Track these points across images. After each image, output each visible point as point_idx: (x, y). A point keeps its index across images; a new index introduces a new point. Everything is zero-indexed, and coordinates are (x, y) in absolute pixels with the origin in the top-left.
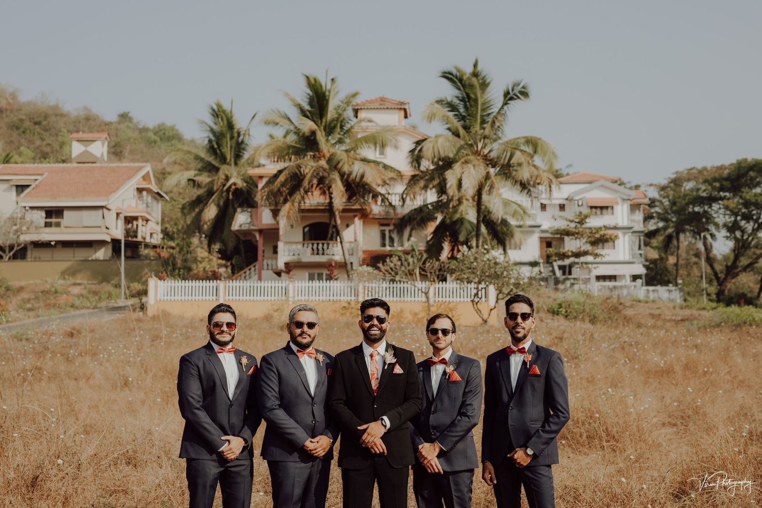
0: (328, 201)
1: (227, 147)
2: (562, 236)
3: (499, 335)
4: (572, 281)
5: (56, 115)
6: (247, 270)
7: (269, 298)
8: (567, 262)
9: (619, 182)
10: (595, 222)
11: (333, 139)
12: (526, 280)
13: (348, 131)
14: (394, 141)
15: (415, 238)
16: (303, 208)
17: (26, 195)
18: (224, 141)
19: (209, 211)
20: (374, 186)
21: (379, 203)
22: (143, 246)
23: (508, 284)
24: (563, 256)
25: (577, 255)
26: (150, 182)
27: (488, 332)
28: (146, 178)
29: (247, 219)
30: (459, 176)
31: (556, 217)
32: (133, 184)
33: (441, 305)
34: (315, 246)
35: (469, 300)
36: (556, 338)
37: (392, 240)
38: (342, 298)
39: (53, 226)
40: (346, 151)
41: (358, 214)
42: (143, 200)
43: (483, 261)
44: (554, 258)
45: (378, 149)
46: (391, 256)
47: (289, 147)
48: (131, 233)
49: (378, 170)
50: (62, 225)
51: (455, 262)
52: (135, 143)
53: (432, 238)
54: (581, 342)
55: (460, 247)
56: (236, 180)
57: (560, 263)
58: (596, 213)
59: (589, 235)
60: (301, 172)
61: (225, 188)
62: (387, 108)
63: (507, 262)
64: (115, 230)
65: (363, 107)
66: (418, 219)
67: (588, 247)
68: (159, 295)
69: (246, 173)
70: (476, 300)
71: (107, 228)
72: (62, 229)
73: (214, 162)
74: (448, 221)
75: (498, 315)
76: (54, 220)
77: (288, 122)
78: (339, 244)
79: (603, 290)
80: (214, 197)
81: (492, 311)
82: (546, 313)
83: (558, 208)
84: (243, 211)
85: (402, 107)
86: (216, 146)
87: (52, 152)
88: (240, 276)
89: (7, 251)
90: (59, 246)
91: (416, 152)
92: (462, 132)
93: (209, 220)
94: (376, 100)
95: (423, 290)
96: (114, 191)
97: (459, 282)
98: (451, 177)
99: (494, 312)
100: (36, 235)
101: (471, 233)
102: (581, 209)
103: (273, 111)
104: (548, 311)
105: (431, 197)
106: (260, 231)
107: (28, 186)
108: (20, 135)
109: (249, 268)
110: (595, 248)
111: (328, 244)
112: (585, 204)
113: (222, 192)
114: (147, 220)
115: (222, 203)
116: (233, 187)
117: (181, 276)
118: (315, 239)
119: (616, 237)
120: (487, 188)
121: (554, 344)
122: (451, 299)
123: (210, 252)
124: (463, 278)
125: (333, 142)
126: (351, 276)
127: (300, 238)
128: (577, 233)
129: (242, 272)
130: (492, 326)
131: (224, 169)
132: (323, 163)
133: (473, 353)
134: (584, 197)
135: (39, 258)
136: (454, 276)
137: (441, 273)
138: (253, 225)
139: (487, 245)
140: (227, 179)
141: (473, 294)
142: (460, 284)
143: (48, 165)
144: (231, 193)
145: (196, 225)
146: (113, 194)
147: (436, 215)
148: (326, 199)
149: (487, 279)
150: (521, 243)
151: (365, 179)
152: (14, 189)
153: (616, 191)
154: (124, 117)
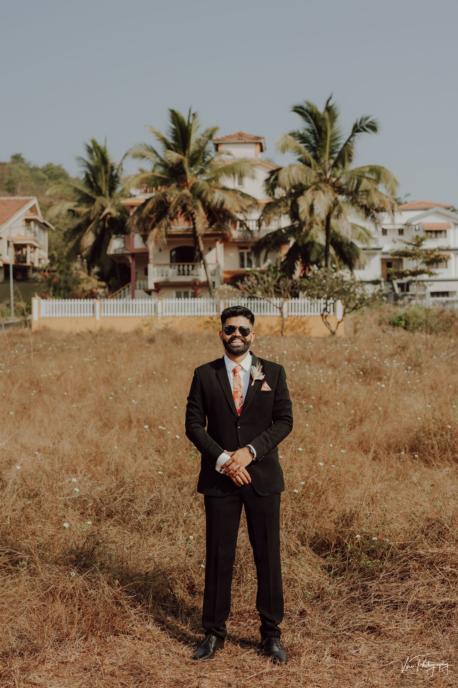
0: (192, 227)
1: (102, 180)
2: (401, 257)
3: (346, 345)
4: (410, 297)
6: (121, 289)
7: (140, 314)
8: (405, 280)
9: (451, 209)
10: (429, 244)
11: (196, 169)
12: (370, 296)
13: (209, 162)
14: (251, 172)
15: (271, 259)
16: (169, 233)
18: (99, 175)
19: (87, 238)
20: (233, 212)
21: (238, 227)
22: (31, 270)
23: (354, 299)
24: (402, 275)
25: (415, 273)
26: (37, 214)
27: (336, 342)
28: (33, 209)
29: (121, 245)
30: (310, 203)
31: (396, 240)
32: (21, 216)
33: (294, 319)
34: (181, 268)
35: (319, 314)
36: (399, 347)
37: (250, 261)
38: (205, 314)
40: (208, 181)
41: (219, 238)
42: (31, 229)
43: (331, 279)
44: (394, 277)
45: (237, 180)
46: (248, 276)
47: (156, 178)
48: (21, 259)
49: (237, 198)
51: (306, 280)
52: (26, 181)
53: (285, 260)
54: (422, 351)
55: (311, 267)
56: (111, 210)
57: (399, 281)
58: (431, 237)
59: (425, 256)
60: (166, 200)
61: (101, 217)
62: (245, 143)
63: (353, 280)
64: (6, 257)
65: (223, 142)
66: (273, 241)
67: (424, 267)
68: (42, 312)
69: (120, 204)
70: (325, 314)
73: (90, 194)
74: (300, 243)
75: (345, 328)
77: (154, 155)
78: (202, 266)
79: (437, 305)
80: (91, 226)
81: (340, 324)
82: (387, 325)
83: (397, 232)
84: (117, 237)
85: (259, 141)
86: (92, 180)
88: (116, 295)
91: (271, 181)
92: (313, 161)
93: (88, 247)
94: (234, 136)
95: (278, 306)
96: (4, 222)
97: (309, 298)
98: (303, 204)
99: (341, 325)
101: (321, 253)
102: (418, 233)
103: (140, 145)
104: (390, 323)
105: (285, 222)
106: (133, 255)
109: (123, 288)
110: (430, 267)
111: (193, 266)
112: (421, 228)
113: (99, 221)
114: (35, 247)
115: (99, 231)
116: (109, 216)
117: (62, 295)
118: (181, 261)
119: (449, 257)
120: (335, 213)
121: (397, 352)
122: (303, 314)
123: (89, 274)
124: (313, 294)
125: (196, 172)
126: (213, 294)
127: (168, 261)
128: (415, 255)
129: (117, 292)
130: (339, 337)
131: (99, 200)
132: (186, 191)
133: (323, 362)
134: (421, 223)
136: (306, 293)
137: (293, 290)
138: (126, 250)
139: (335, 264)
140: (103, 209)
141: (322, 309)
142: (311, 300)
144: (106, 222)
145: (77, 250)
146: (3, 225)
147: (289, 239)
148: (190, 225)
149: (335, 295)
150: (365, 263)
151: (225, 206)
153: (449, 217)
154: (17, 158)
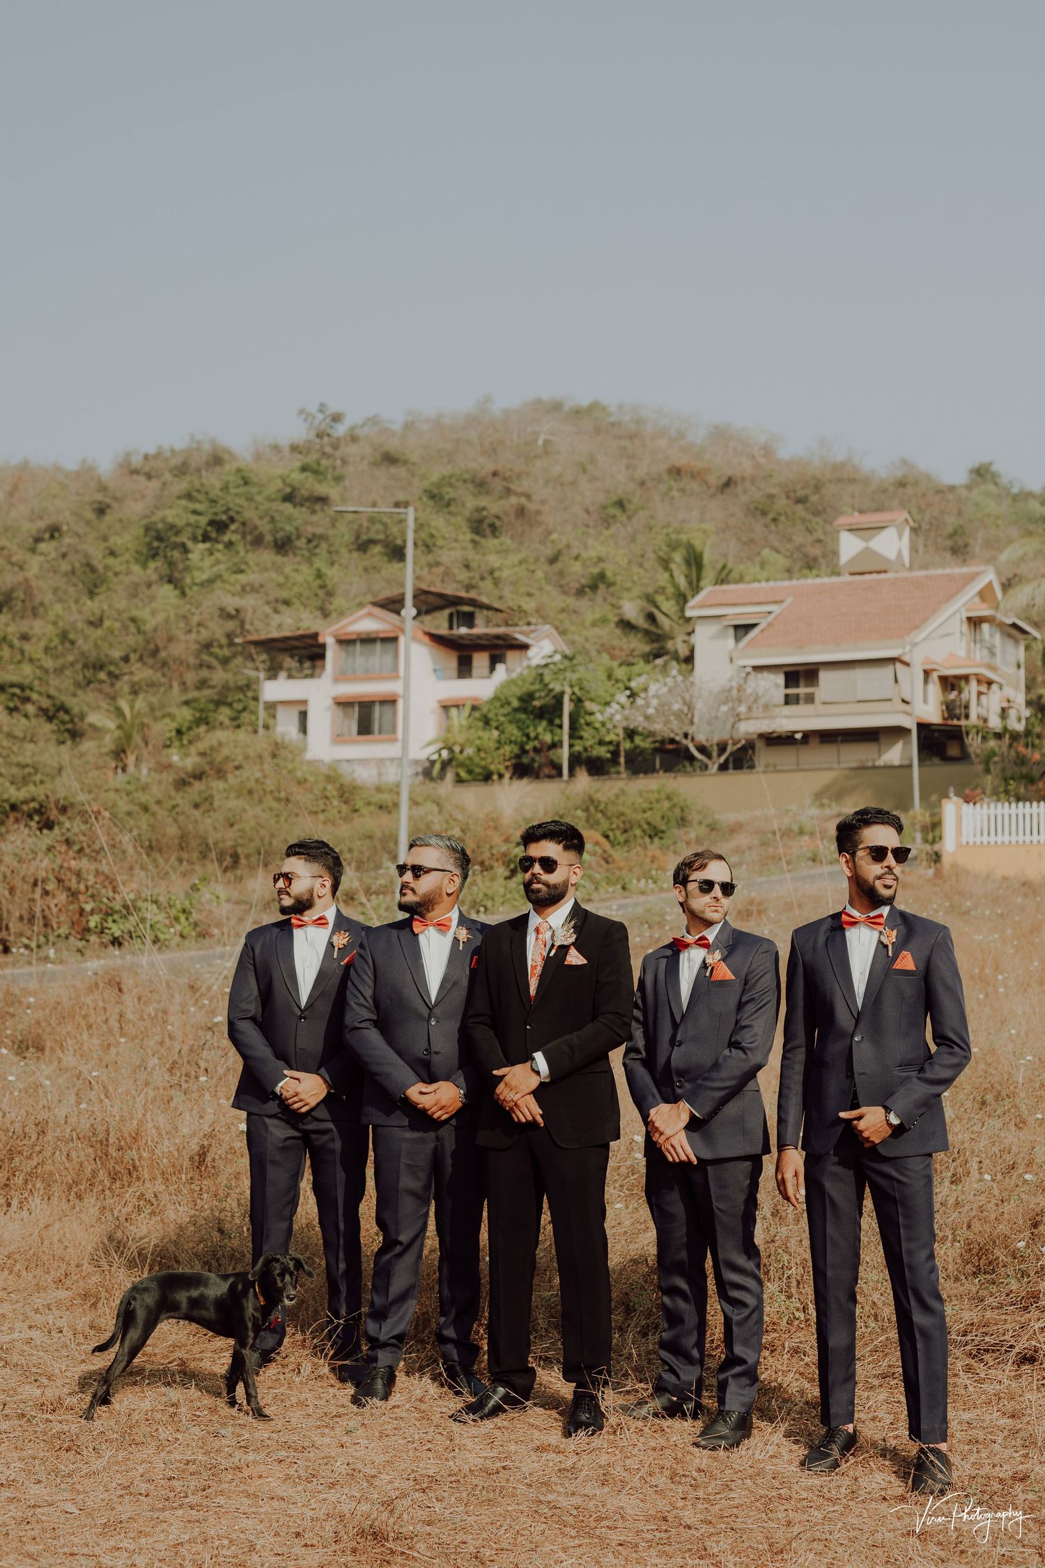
5: (839, 481)
17: (747, 645)
26: (995, 604)
28: (986, 595)
32: (959, 610)
39: (801, 701)
42: (982, 641)
48: (956, 710)
50: (817, 699)
52: (997, 526)
64: (923, 706)
68: (964, 832)
71: (903, 701)
72: (817, 707)
76: (802, 690)
87: (824, 555)
89: (715, 754)
90: (814, 742)
96: (917, 627)
100: (766, 722)
107: (754, 626)
108: (766, 526)
114: (990, 683)
135: (775, 766)
143: (818, 580)
152: (731, 632)
154: (982, 473)
